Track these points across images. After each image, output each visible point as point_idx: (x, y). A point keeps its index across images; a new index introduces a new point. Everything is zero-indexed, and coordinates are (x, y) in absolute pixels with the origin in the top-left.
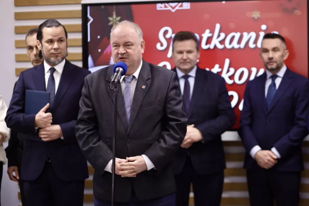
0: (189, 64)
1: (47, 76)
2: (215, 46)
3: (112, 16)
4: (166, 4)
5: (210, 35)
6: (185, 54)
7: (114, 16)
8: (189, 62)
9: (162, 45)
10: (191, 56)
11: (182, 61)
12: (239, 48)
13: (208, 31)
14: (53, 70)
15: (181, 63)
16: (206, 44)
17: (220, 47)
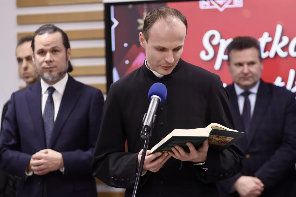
0: (251, 79)
1: (45, 97)
2: (276, 54)
5: (270, 40)
6: (246, 66)
8: (252, 77)
9: (207, 54)
10: (254, 69)
11: (242, 76)
13: (266, 35)
14: (51, 90)
15: (240, 78)
16: (265, 51)
17: (282, 54)
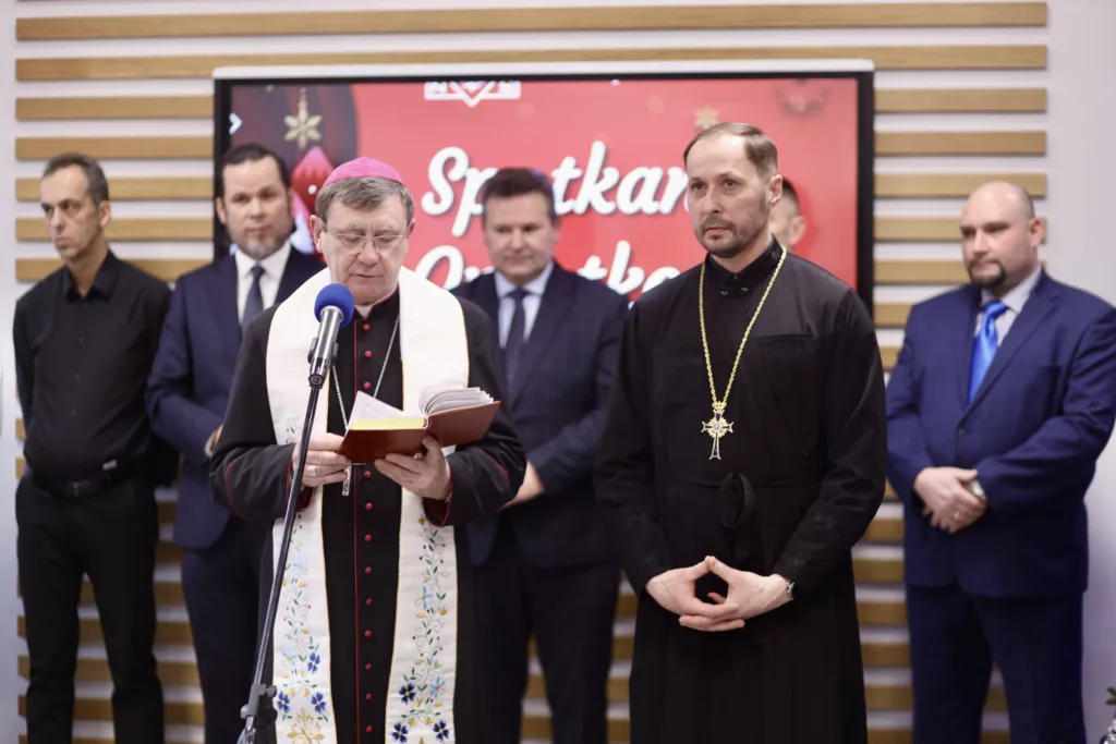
0: (529, 262)
2: (590, 207)
3: (295, 113)
4: (454, 85)
5: (576, 173)
6: (517, 233)
7: (303, 114)
8: (531, 257)
9: (437, 199)
10: (534, 240)
11: (509, 254)
12: (658, 214)
13: (569, 162)
15: (505, 259)
16: (566, 198)
17: (603, 207)
